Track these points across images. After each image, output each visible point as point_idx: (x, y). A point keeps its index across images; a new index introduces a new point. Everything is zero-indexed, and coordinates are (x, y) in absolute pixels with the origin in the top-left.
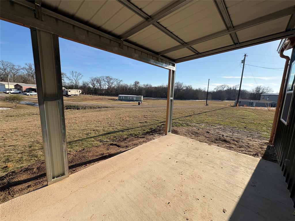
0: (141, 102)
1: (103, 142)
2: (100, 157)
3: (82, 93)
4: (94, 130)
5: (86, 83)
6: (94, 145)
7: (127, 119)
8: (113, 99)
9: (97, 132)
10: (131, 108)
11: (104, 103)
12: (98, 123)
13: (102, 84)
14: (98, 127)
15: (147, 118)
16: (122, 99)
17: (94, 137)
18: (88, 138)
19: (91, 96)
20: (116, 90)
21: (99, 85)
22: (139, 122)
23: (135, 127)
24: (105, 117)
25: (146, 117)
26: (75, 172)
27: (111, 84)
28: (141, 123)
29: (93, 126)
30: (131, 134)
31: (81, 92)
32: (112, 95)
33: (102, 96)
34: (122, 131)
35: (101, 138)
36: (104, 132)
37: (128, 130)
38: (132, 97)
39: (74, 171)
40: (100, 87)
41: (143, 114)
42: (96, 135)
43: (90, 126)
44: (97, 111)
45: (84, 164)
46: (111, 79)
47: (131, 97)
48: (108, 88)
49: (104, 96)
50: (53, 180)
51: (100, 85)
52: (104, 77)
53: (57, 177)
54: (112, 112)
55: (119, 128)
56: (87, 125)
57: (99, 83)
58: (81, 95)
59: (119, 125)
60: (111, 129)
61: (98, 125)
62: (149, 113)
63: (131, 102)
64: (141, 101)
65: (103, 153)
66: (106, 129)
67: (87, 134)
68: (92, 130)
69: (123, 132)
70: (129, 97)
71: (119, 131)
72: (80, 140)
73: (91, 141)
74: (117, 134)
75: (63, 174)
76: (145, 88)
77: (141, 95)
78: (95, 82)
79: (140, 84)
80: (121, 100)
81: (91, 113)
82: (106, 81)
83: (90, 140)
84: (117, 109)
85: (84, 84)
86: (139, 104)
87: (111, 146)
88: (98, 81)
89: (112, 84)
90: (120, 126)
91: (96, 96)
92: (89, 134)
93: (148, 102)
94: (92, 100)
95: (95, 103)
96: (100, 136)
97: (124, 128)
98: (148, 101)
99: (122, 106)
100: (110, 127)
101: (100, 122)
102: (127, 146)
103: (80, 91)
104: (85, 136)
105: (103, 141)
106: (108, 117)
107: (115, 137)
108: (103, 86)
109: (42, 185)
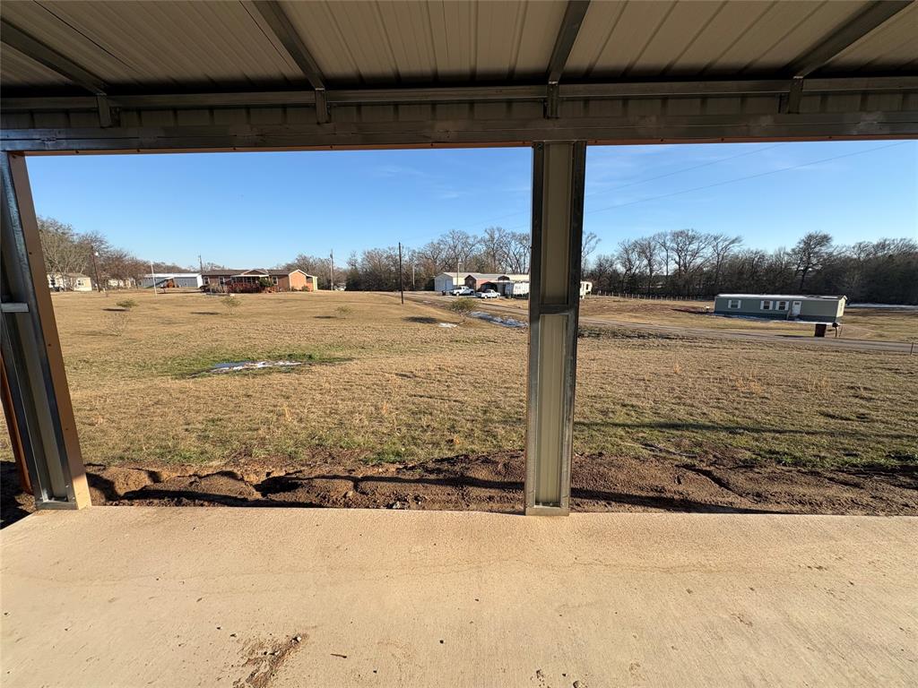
0: (835, 325)
1: (653, 451)
2: (651, 494)
3: (594, 292)
4: (624, 406)
5: (607, 261)
6: (624, 450)
7: (756, 387)
8: (693, 308)
9: (633, 413)
10: (772, 345)
11: (658, 322)
12: (636, 385)
13: (658, 258)
14: (637, 396)
15: (870, 399)
16: (734, 310)
17: (623, 426)
18: (606, 424)
19: (617, 298)
20: (709, 276)
21: (646, 262)
22: (816, 408)
23: (792, 428)
24: (662, 369)
25: (865, 394)
26: (579, 509)
27: (688, 258)
28: (833, 417)
29: (620, 393)
30: (771, 452)
31: (590, 290)
32: (688, 296)
33: (653, 298)
34: (732, 431)
35: (646, 433)
36: (657, 419)
37: (757, 431)
38: (783, 302)
39: (578, 505)
40: (648, 271)
41: (845, 377)
42: (629, 422)
43: (614, 390)
44: (634, 347)
45: (605, 499)
46: (692, 239)
47: (775, 301)
48: (678, 273)
49: (659, 298)
50: (535, 506)
51: (650, 264)
52: (665, 236)
53: (544, 504)
54: (689, 353)
55: (716, 416)
56: (604, 386)
57: (646, 257)
58: (590, 296)
59: (716, 404)
60: (681, 414)
61: (637, 392)
62: (884, 380)
63: (772, 324)
64: (833, 319)
65: (663, 488)
66: (665, 410)
67: (605, 413)
68: (618, 404)
69: (737, 433)
70: (767, 301)
71: (714, 428)
72: (584, 424)
73: (615, 434)
74: (708, 435)
75: (557, 504)
76: (867, 261)
77: (839, 294)
78: (634, 256)
79: (834, 243)
80: (728, 314)
81: (613, 352)
82: (672, 249)
83: (612, 430)
84: (707, 345)
85: (600, 265)
86: (820, 331)
87: (691, 474)
88: (644, 252)
89: (694, 254)
90: (719, 408)
91: (633, 300)
92: (611, 415)
93: (881, 326)
94: (620, 311)
95: (627, 320)
96: (644, 426)
97: (739, 419)
98: (880, 319)
99: (729, 337)
100: (679, 404)
101: (642, 383)
102: (759, 495)
103: (587, 285)
104: (599, 418)
105: (652, 446)
106: (670, 372)
107: (700, 445)
108: (660, 264)
109: (513, 507)
